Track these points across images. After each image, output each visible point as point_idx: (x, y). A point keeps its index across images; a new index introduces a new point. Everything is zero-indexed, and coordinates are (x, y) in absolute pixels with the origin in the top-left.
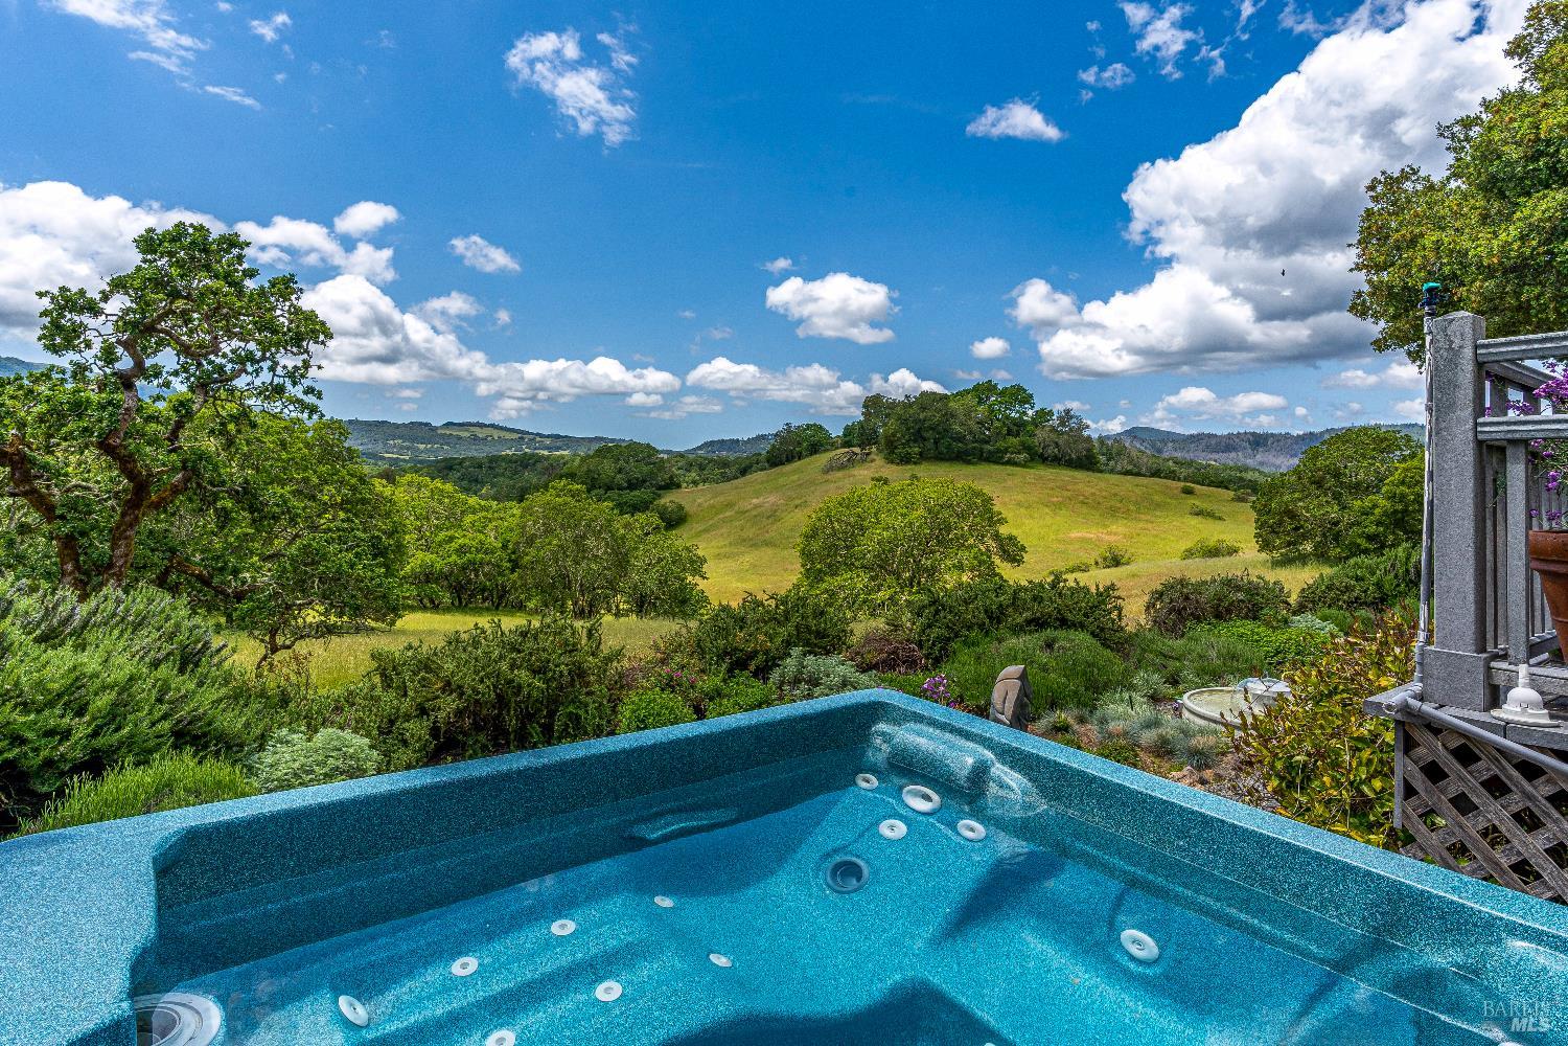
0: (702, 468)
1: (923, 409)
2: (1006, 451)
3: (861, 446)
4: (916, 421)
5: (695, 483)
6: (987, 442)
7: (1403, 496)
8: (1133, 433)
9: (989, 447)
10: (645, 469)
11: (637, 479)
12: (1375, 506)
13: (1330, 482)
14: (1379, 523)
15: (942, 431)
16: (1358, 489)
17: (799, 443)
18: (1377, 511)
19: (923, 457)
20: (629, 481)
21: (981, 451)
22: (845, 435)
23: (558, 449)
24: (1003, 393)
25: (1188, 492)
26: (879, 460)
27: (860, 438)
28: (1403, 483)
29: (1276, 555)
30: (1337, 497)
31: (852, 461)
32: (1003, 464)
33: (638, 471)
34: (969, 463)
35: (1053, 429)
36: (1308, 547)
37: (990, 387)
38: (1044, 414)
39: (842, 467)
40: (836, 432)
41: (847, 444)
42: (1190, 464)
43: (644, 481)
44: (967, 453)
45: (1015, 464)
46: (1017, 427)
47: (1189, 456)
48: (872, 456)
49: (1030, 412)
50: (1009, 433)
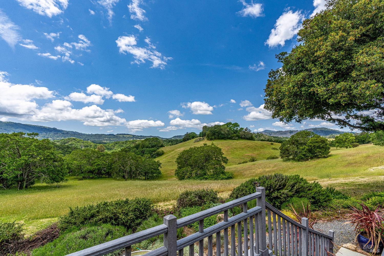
0: (172, 142)
1: (215, 128)
2: (233, 137)
3: (202, 137)
4: (214, 131)
5: (170, 145)
6: (229, 135)
7: (311, 146)
8: (265, 131)
9: (229, 136)
10: (156, 143)
11: (154, 145)
12: (305, 148)
13: (296, 143)
14: (306, 152)
15: (219, 133)
16: (301, 144)
17: (190, 136)
18: (305, 149)
19: (215, 139)
20: (152, 146)
21: (228, 137)
22: (200, 134)
23: (142, 139)
24: (233, 124)
25: (272, 144)
26: (206, 139)
27: (203, 135)
28: (311, 143)
29: (284, 159)
30: (297, 146)
31: (200, 140)
32: (233, 140)
33: (154, 143)
34: (225, 140)
35: (244, 132)
36: (291, 157)
37: (230, 123)
38: (242, 129)
39: (198, 141)
40: (198, 133)
41: (200, 136)
42: (276, 137)
43: (155, 146)
44: (225, 138)
45: (235, 140)
46: (236, 132)
47: (277, 136)
48: (205, 139)
49: (239, 128)
50: (234, 133)
